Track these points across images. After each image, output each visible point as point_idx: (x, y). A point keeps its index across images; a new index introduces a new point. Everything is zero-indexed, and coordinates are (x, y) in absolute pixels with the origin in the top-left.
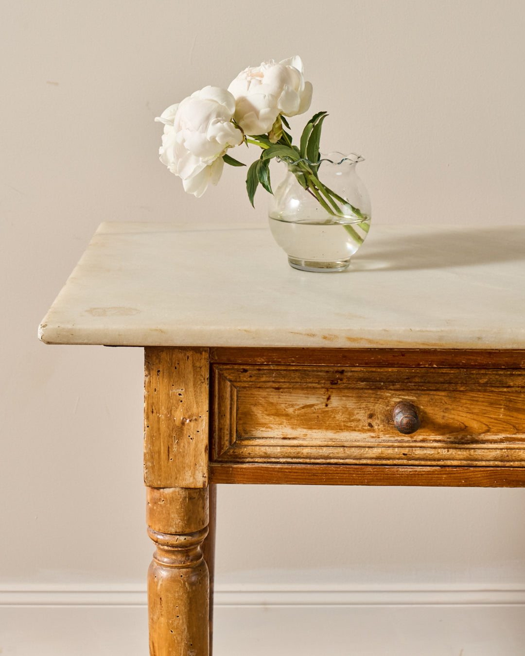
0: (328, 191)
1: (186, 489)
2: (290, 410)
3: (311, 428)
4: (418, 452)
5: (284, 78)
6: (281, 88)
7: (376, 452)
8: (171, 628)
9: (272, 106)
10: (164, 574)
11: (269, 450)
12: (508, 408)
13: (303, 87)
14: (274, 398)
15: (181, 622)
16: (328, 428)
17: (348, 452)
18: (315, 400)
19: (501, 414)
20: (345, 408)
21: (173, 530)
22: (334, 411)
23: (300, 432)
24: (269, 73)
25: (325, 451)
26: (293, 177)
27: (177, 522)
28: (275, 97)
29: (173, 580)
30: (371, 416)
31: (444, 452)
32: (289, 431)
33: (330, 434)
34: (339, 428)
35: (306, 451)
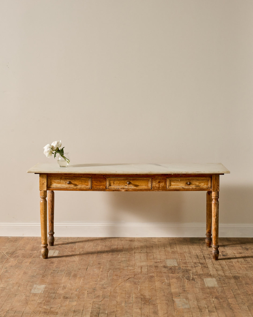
0: (65, 157)
1: (44, 191)
2: (56, 182)
3: (58, 184)
4: (71, 187)
5: (58, 143)
6: (57, 144)
7: (66, 187)
8: (42, 207)
9: (56, 146)
10: (42, 201)
11: (54, 187)
12: (81, 182)
13: (60, 144)
14: (54, 180)
15: (43, 207)
16: (61, 184)
17: (63, 187)
18: (59, 181)
19: (80, 182)
20: (62, 182)
21: (42, 196)
22: (61, 182)
23: (57, 184)
24: (56, 142)
25: (60, 187)
26: (60, 155)
27: (43, 195)
28: (56, 145)
29: (43, 202)
30: (65, 183)
31: (74, 187)
32: (56, 184)
33: (61, 185)
34: (62, 184)
35: (58, 187)
